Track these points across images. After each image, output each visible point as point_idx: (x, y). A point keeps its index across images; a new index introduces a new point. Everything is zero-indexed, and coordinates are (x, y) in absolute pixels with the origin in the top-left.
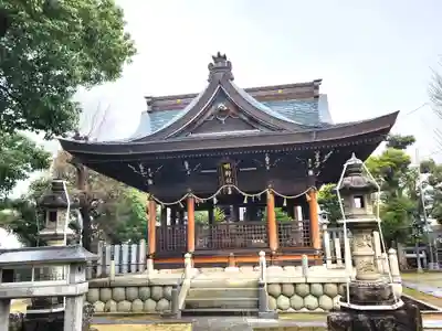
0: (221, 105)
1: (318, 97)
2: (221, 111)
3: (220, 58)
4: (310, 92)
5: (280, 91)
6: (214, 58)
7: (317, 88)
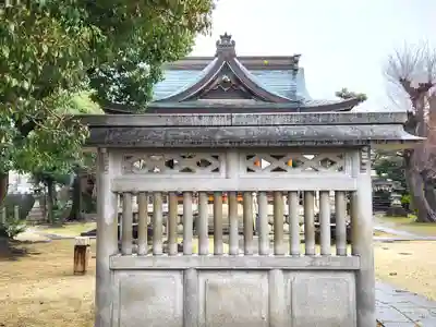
0: (225, 77)
1: (296, 70)
2: (225, 82)
3: (226, 37)
4: (290, 65)
5: (266, 62)
6: (222, 37)
7: (296, 62)
